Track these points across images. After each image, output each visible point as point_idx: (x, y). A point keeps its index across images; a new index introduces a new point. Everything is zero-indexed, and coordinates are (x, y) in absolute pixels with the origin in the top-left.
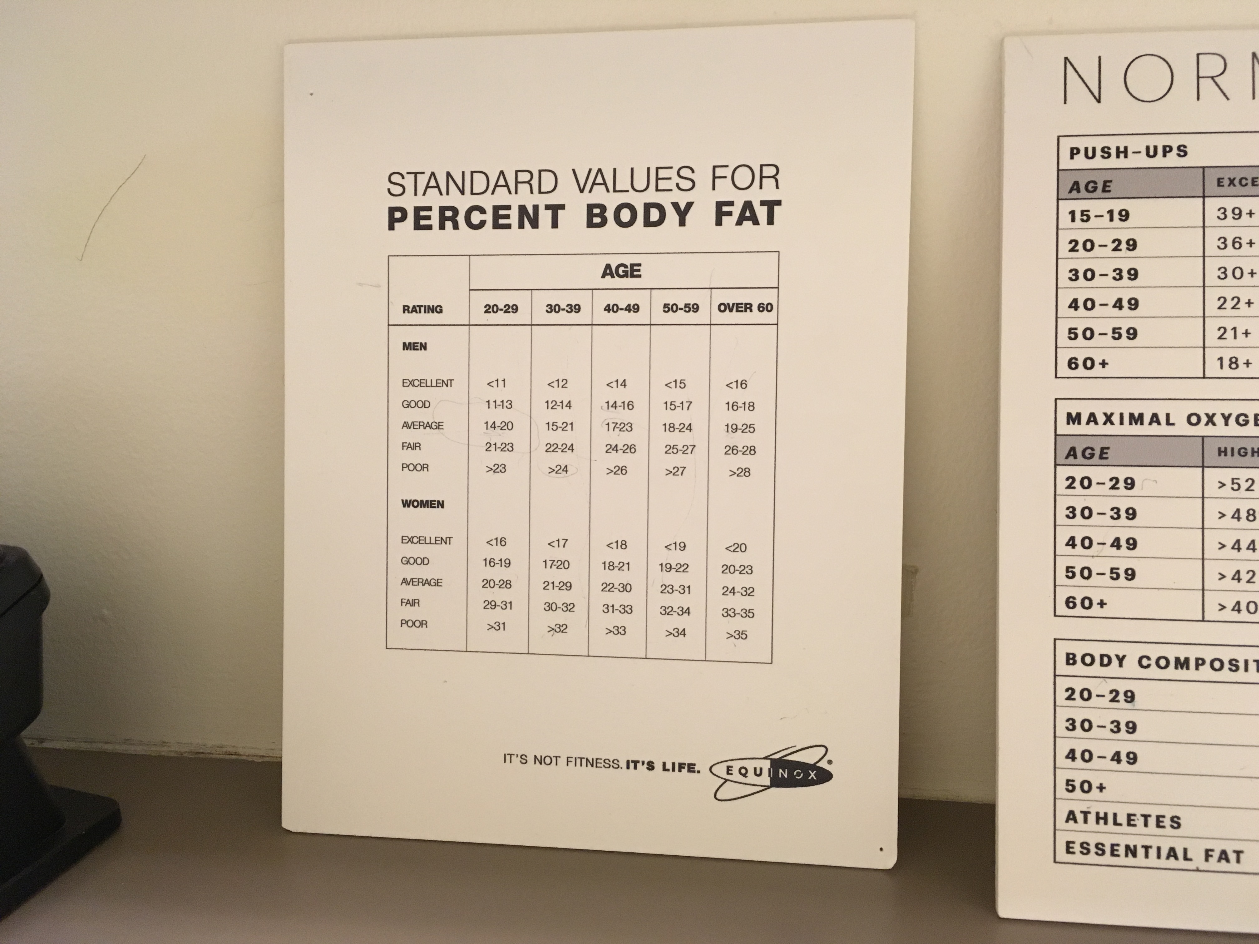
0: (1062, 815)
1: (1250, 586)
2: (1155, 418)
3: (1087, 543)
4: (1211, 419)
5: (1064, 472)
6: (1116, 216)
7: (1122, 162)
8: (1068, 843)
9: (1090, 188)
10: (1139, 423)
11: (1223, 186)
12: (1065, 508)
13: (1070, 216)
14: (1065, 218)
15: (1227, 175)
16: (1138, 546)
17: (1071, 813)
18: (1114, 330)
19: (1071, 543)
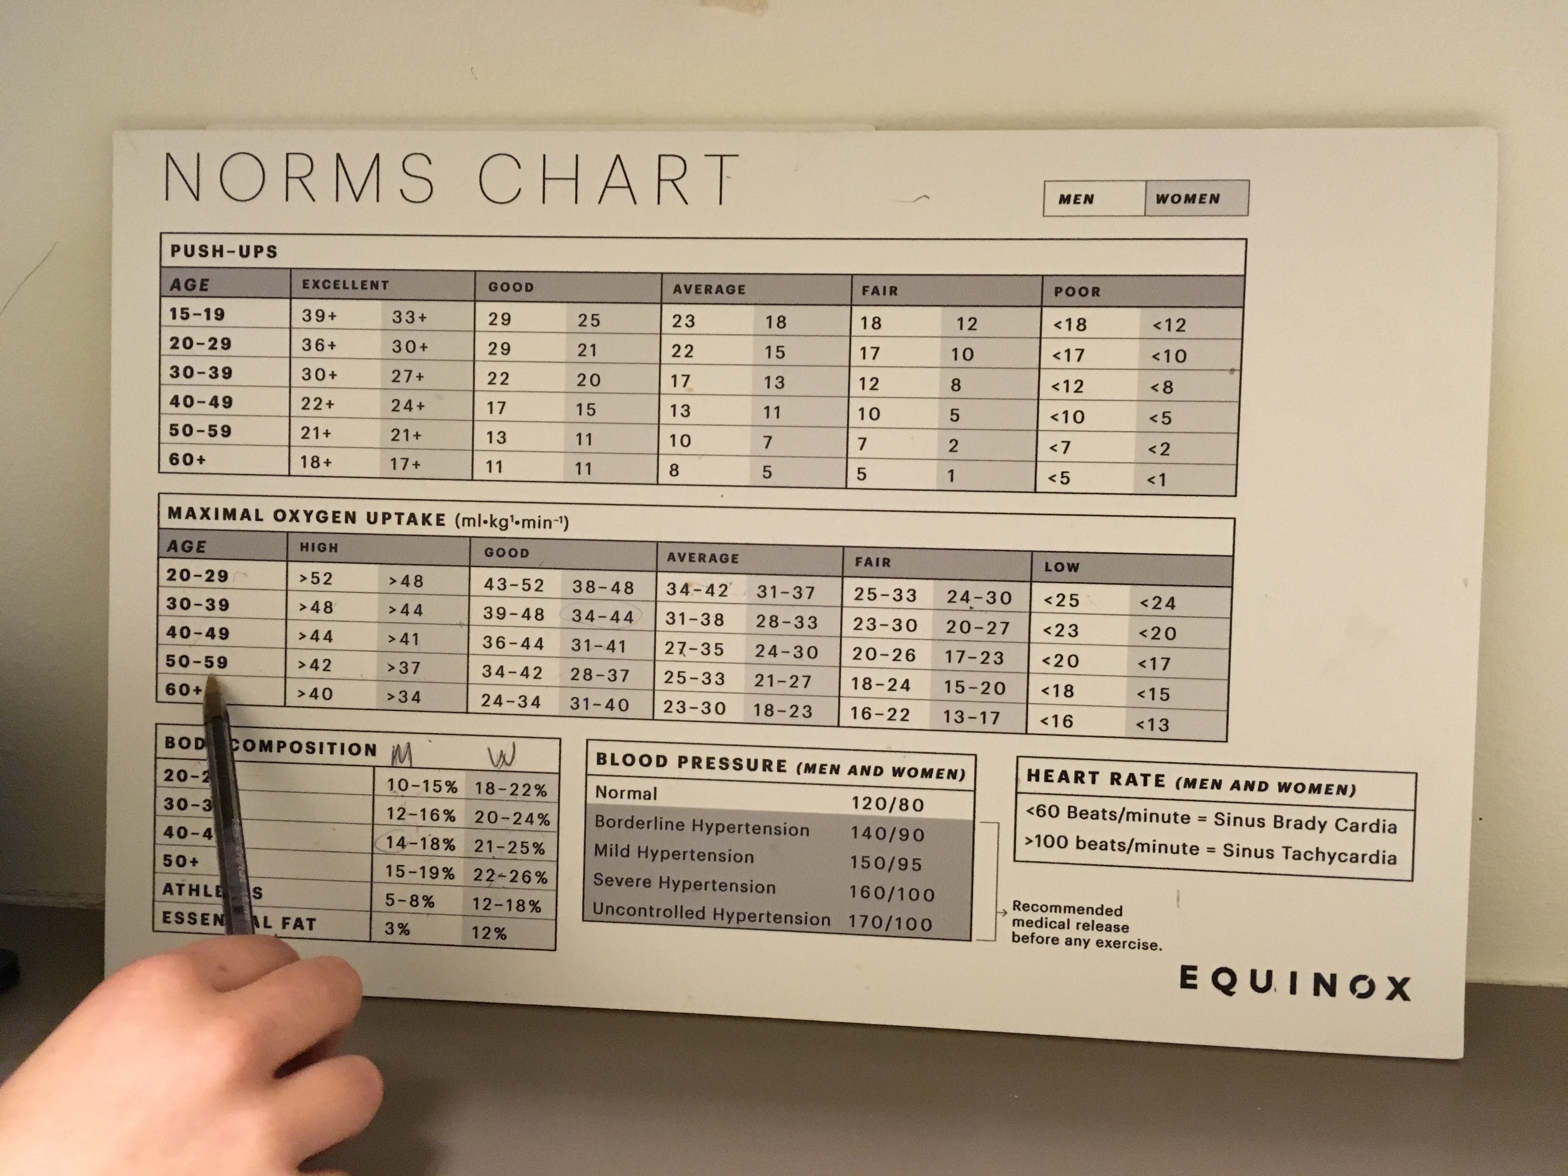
0: (160, 888)
1: (326, 674)
2: (246, 514)
3: (186, 633)
4: (294, 515)
5: (166, 564)
6: (213, 315)
7: (217, 262)
8: (165, 913)
9: (189, 286)
10: (232, 518)
11: (308, 288)
12: (167, 598)
13: (171, 313)
14: (167, 315)
15: (311, 277)
16: (230, 636)
17: (169, 885)
18: (211, 427)
19: (171, 633)
